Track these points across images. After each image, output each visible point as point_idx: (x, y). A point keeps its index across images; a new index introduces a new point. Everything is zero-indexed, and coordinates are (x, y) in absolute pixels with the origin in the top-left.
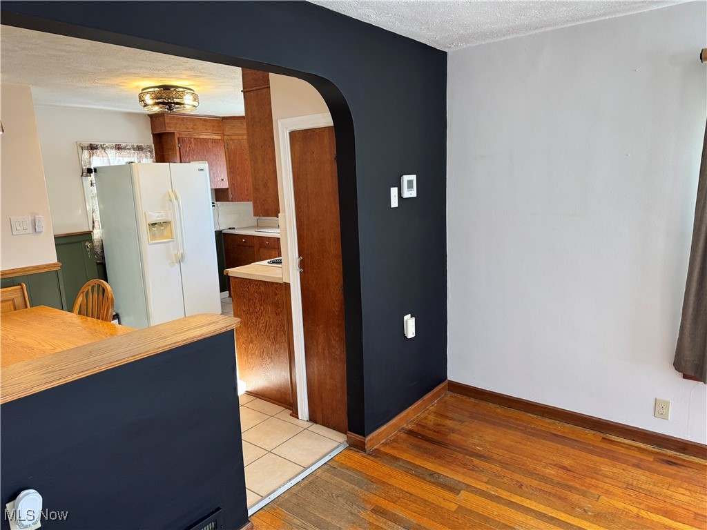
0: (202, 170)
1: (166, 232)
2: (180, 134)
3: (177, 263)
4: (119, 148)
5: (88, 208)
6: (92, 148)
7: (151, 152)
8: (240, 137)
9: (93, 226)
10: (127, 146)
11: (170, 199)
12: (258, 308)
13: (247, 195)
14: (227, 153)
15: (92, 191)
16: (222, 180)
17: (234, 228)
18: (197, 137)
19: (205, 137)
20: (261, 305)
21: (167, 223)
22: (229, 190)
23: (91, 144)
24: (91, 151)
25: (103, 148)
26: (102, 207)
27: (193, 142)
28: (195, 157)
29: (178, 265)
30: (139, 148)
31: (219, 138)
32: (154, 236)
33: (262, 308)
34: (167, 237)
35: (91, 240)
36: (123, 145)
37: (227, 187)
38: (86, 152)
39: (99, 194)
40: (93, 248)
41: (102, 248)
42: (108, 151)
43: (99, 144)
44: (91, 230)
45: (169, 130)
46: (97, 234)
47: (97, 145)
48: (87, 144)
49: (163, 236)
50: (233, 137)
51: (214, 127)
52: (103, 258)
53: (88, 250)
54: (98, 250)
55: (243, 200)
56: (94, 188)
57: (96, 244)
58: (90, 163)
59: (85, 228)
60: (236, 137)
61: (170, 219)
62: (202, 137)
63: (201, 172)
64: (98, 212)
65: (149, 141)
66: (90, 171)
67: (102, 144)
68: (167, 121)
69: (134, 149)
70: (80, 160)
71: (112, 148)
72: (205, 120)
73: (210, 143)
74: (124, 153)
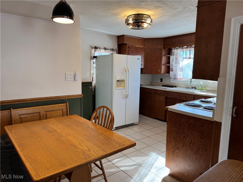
0: (139, 59)
1: (122, 85)
2: (129, 44)
3: (125, 98)
4: (105, 49)
5: (91, 72)
6: (96, 48)
7: (116, 51)
8: (151, 47)
9: (93, 80)
10: (108, 48)
11: (126, 71)
12: (186, 132)
13: (151, 71)
14: (145, 54)
15: (93, 66)
16: (142, 65)
17: (142, 85)
18: (135, 46)
19: (138, 46)
20: (189, 130)
21: (123, 81)
22: (144, 69)
23: (95, 46)
24: (95, 49)
25: (99, 48)
26: (97, 72)
27: (133, 48)
28: (133, 54)
29: (125, 99)
30: (112, 50)
31: (143, 47)
32: (117, 86)
33: (189, 132)
34: (122, 87)
35: (91, 86)
36: (107, 48)
37: (143, 68)
38: (93, 49)
39: (96, 67)
41: (95, 88)
42: (101, 50)
43: (98, 46)
44: (92, 81)
45: (125, 42)
46: (94, 83)
47: (98, 47)
48: (94, 46)
49: (120, 86)
50: (148, 47)
51: (141, 42)
52: (95, 93)
53: (90, 89)
54: (93, 90)
55: (149, 73)
56: (95, 65)
57: (93, 87)
58: (94, 54)
59: (90, 81)
60: (150, 47)
61: (125, 79)
62: (136, 46)
63: (138, 60)
64: (95, 75)
65: (116, 47)
66: (95, 57)
67: (100, 47)
68: (125, 38)
69: (111, 50)
70: (91, 53)
71: (103, 49)
72: (139, 39)
73: (139, 49)
74: (107, 51)
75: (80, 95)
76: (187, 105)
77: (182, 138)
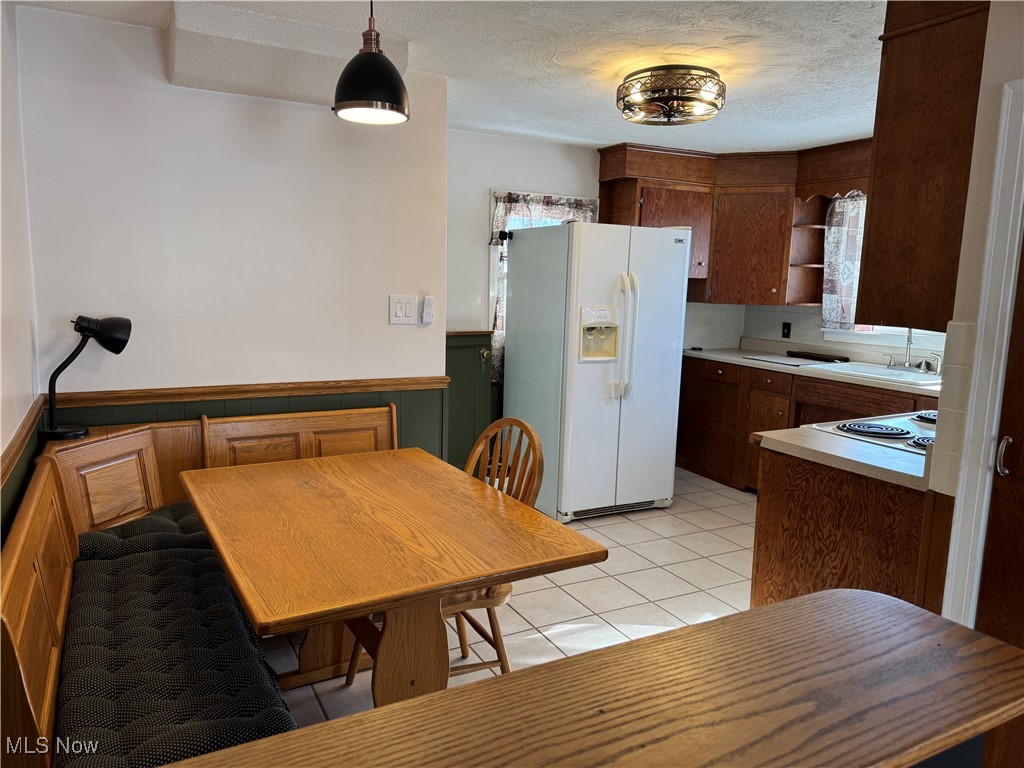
0: (680, 241)
1: (606, 346)
2: (645, 181)
3: (616, 399)
4: (548, 202)
5: (491, 294)
6: (511, 199)
7: (593, 211)
8: (743, 190)
9: (495, 325)
10: (560, 199)
11: (624, 289)
12: (826, 532)
13: (739, 292)
14: (715, 219)
15: (500, 269)
16: (700, 264)
17: (700, 349)
18: (671, 188)
19: (683, 188)
21: (611, 329)
22: (708, 283)
23: (510, 194)
24: (508, 205)
25: (525, 201)
26: (511, 294)
27: (663, 196)
28: (662, 222)
29: (616, 403)
30: (578, 205)
31: (707, 190)
32: (587, 350)
34: (607, 353)
35: (489, 346)
36: (555, 197)
37: (705, 276)
38: (501, 206)
39: (509, 276)
40: (489, 358)
41: (503, 356)
42: (533, 206)
43: (521, 193)
44: (491, 330)
45: (630, 173)
46: (499, 335)
47: (518, 196)
48: (504, 193)
49: (600, 351)
50: (730, 190)
51: (700, 171)
52: (502, 376)
53: (483, 360)
54: (496, 362)
55: (729, 301)
56: (505, 267)
57: (495, 352)
58: (504, 224)
59: (483, 327)
60: (737, 190)
61: (617, 322)
62: (678, 188)
63: (680, 244)
64: (504, 303)
65: (592, 193)
66: (503, 236)
67: (526, 194)
68: (628, 158)
69: (570, 205)
70: (491, 219)
71: (538, 202)
72: (689, 160)
73: (690, 200)
74: (555, 210)
75: (439, 380)
76: (850, 430)
77: (811, 556)
